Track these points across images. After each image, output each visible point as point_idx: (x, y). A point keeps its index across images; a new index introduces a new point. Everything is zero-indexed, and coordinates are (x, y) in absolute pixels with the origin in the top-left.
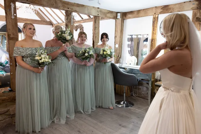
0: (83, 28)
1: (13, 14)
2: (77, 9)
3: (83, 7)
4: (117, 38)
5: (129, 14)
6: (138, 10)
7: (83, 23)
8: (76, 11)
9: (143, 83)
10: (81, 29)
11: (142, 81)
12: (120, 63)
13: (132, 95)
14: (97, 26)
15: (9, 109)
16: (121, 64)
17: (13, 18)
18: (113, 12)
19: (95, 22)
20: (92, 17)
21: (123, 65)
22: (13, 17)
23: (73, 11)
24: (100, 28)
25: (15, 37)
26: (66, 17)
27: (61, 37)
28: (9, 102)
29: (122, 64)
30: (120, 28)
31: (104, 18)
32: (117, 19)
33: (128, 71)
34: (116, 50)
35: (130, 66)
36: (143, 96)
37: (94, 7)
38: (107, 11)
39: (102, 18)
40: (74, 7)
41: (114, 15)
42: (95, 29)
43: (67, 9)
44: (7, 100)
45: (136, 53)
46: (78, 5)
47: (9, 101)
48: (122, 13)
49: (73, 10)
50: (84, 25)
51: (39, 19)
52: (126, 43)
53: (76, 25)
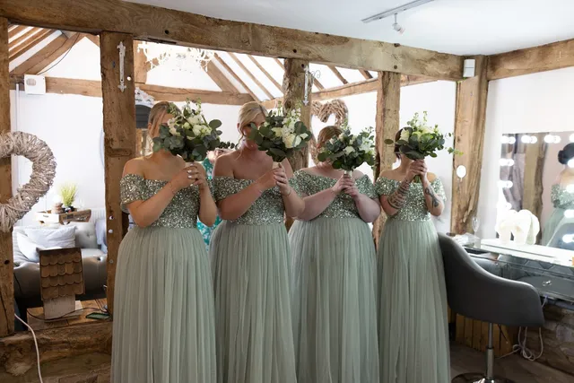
0: (346, 111)
1: (122, 76)
2: (324, 51)
3: (346, 45)
4: (460, 144)
5: (508, 60)
6: (545, 46)
7: (347, 95)
8: (320, 60)
9: (565, 311)
10: (338, 117)
11: (559, 304)
12: (473, 233)
13: (519, 353)
14: (390, 105)
15: (96, 378)
16: (475, 237)
17: (122, 90)
18: (447, 55)
19: (385, 92)
20: (375, 75)
21: (483, 241)
22: (122, 87)
23: (308, 61)
24: (401, 112)
25: (125, 147)
26: (287, 80)
27: (268, 139)
28: (98, 351)
29: (480, 235)
30: (475, 110)
31: (415, 79)
32: (463, 78)
33: (503, 264)
34: (457, 186)
35: (512, 245)
36: (564, 361)
37: (381, 43)
38: (427, 53)
39: (411, 79)
40: (314, 46)
41: (452, 66)
42: (384, 116)
43: (292, 55)
44: (93, 346)
45: (532, 198)
46: (329, 40)
47: (98, 349)
48: (481, 59)
49: (310, 57)
50: (350, 101)
51: (217, 89)
52: (496, 162)
53: (323, 102)
